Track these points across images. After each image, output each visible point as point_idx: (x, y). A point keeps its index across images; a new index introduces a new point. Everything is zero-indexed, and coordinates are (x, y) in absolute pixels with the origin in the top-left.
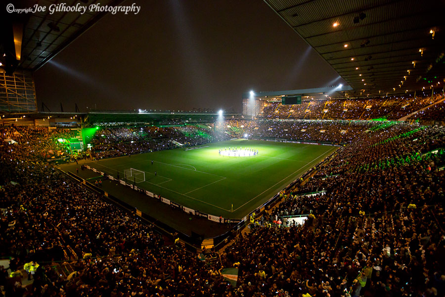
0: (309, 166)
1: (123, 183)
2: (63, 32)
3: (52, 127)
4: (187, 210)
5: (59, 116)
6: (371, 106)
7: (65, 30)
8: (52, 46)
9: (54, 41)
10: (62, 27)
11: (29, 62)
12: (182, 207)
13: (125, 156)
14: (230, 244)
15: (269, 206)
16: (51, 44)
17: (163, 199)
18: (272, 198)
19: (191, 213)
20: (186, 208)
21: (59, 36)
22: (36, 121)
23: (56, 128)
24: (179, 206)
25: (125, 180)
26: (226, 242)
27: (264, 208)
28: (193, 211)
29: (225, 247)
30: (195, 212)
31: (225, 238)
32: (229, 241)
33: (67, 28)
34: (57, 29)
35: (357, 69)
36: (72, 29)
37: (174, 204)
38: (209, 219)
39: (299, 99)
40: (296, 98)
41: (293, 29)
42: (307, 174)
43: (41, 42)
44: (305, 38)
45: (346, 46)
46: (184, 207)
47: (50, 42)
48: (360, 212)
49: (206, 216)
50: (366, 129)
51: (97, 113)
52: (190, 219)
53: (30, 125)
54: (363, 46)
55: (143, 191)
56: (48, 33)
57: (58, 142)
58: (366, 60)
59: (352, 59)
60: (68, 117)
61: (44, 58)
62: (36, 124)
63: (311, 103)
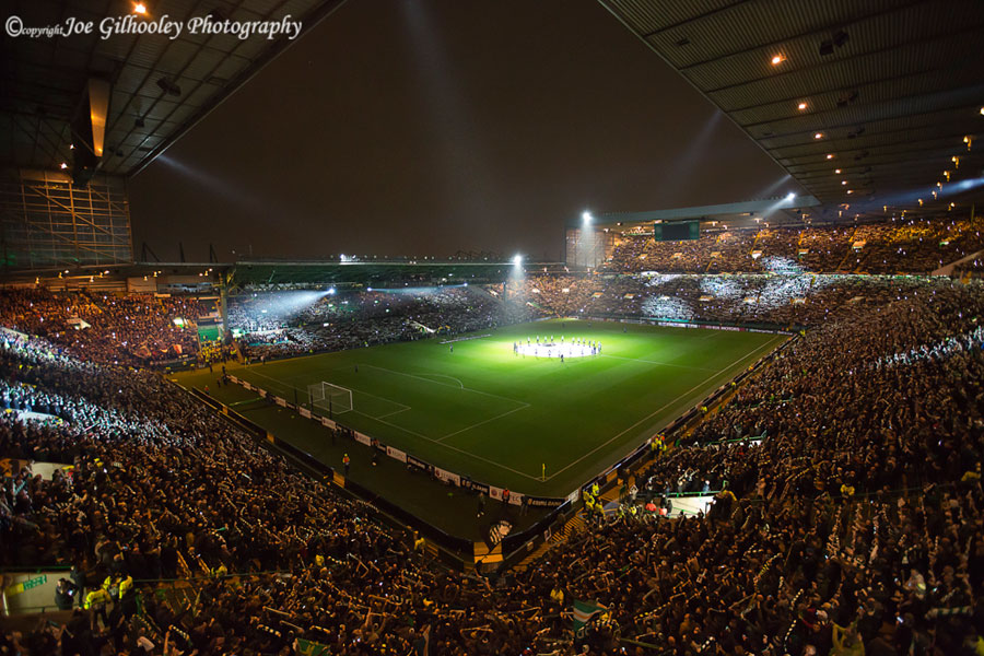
0: (718, 379)
1: (306, 413)
2: (188, 96)
3: (161, 293)
4: (444, 475)
5: (176, 271)
6: (864, 243)
7: (193, 91)
8: (165, 125)
9: (169, 116)
10: (184, 86)
11: (120, 159)
12: (433, 468)
13: (311, 354)
14: (539, 554)
15: (628, 470)
16: (163, 122)
17: (392, 449)
18: (635, 452)
19: (452, 482)
20: (441, 471)
21: (180, 104)
22: (130, 280)
23: (169, 295)
24: (427, 466)
25: (311, 408)
26: (529, 549)
27: (616, 475)
28: (456, 478)
29: (528, 560)
30: (462, 479)
31: (528, 540)
32: (536, 547)
33: (197, 88)
34: (177, 92)
35: (829, 157)
36: (207, 91)
37: (415, 462)
38: (491, 496)
39: (693, 228)
40: (687, 226)
41: (680, 72)
42: (715, 398)
43: (144, 116)
44: (706, 93)
45: (802, 106)
46: (436, 469)
47: (162, 118)
48: (843, 488)
49: (485, 490)
50: (854, 295)
51: (254, 264)
52: (451, 494)
53: (119, 289)
54: (842, 104)
55: (349, 431)
56: (158, 100)
57: (173, 325)
58: (851, 137)
59: (818, 136)
60: (193, 272)
61: (149, 150)
62: (131, 288)
63: (723, 237)
